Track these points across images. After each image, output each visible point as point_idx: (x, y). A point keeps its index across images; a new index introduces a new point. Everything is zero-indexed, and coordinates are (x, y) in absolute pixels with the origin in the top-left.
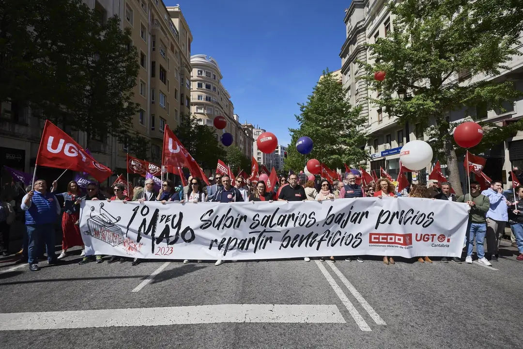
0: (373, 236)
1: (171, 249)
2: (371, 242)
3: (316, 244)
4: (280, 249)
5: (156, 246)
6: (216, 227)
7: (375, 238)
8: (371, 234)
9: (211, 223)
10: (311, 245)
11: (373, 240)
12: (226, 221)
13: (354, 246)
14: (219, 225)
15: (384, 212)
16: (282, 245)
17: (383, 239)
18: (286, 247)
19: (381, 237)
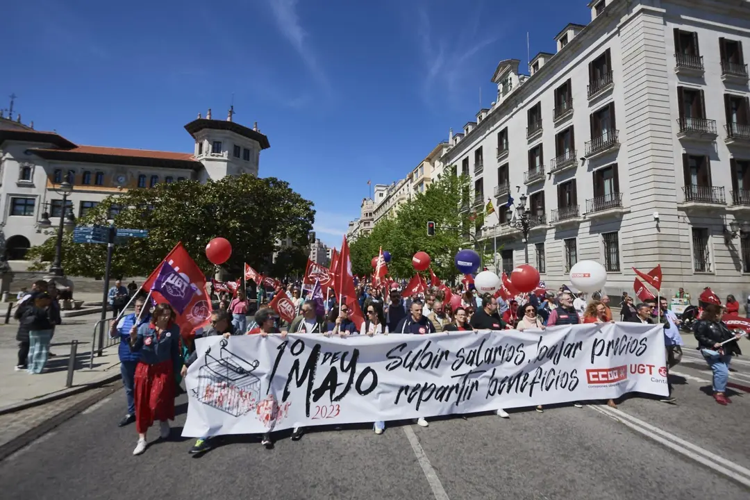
0: (591, 374)
1: (336, 408)
2: (590, 382)
3: (528, 388)
4: (487, 398)
5: (313, 405)
6: (407, 367)
7: (594, 376)
8: (588, 371)
9: (402, 361)
10: (522, 390)
11: (592, 379)
12: (422, 359)
13: (571, 388)
14: (411, 365)
15: (598, 341)
16: (489, 392)
17: (603, 376)
18: (492, 395)
19: (601, 373)
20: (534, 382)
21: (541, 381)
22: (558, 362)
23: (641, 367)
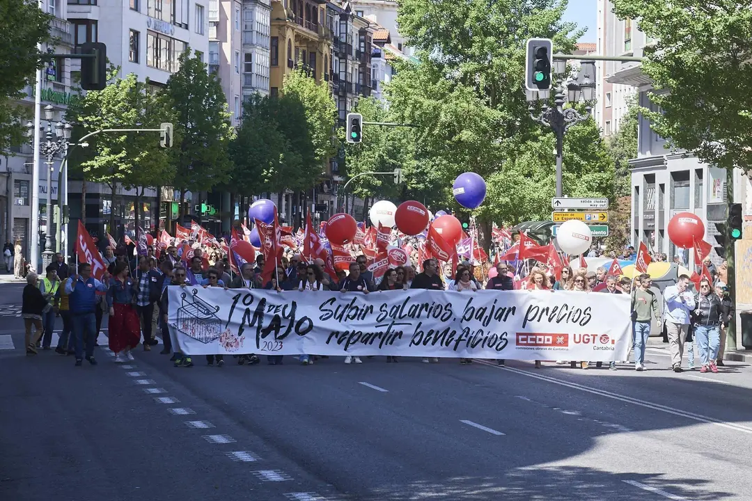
0: (520, 337)
1: (280, 344)
2: (518, 344)
4: (410, 346)
5: (261, 340)
6: (337, 318)
8: (518, 334)
9: (332, 313)
10: (447, 344)
11: (520, 342)
12: (350, 311)
13: (498, 348)
14: (341, 317)
15: (533, 307)
16: (413, 342)
17: (531, 340)
18: (417, 344)
19: (529, 337)
20: (460, 339)
21: (467, 339)
22: (487, 324)
23: (586, 337)
